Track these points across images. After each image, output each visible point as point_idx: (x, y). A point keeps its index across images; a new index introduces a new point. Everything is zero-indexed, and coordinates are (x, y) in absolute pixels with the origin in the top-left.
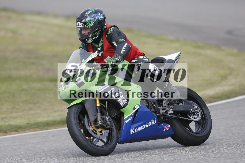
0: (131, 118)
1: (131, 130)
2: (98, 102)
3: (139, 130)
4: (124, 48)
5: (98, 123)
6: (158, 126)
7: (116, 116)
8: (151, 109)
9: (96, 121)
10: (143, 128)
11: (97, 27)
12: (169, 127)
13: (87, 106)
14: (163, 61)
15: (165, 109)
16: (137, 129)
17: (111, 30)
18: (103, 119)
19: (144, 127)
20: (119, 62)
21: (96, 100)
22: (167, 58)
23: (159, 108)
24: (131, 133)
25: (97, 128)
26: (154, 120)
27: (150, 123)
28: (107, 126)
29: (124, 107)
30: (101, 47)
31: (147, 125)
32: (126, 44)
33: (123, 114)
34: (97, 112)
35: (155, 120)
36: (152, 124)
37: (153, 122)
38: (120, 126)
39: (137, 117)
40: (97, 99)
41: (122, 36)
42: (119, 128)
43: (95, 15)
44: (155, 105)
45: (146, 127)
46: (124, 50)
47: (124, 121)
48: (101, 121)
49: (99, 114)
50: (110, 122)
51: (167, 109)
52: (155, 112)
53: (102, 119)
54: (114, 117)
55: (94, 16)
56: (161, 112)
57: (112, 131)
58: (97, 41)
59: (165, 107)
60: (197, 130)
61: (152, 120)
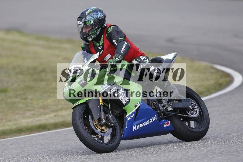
0: (133, 115)
1: (134, 127)
2: (101, 101)
3: (141, 127)
4: (124, 47)
5: (102, 122)
6: (159, 122)
7: (119, 114)
8: (151, 106)
9: (100, 120)
10: (145, 125)
11: (97, 25)
12: (169, 123)
13: (91, 105)
14: (161, 60)
15: (165, 106)
16: (139, 126)
17: (111, 29)
18: (107, 117)
19: (146, 123)
20: (120, 62)
21: (99, 100)
22: (164, 58)
23: (159, 105)
24: (134, 130)
25: (102, 126)
26: (154, 116)
27: (151, 119)
28: (110, 124)
29: (126, 104)
30: (101, 45)
31: (148, 122)
32: (126, 43)
33: (125, 112)
34: (101, 111)
35: (156, 117)
36: (153, 121)
37: (154, 119)
38: (123, 124)
39: (139, 114)
40: (100, 98)
41: (121, 35)
42: (122, 126)
43: (95, 13)
44: (155, 103)
45: (148, 124)
46: (124, 50)
47: (126, 118)
48: (104, 119)
49: (102, 113)
50: (113, 120)
51: (167, 106)
52: (156, 109)
53: (105, 117)
54: (116, 115)
55: (94, 15)
56: (161, 109)
57: (115, 129)
58: (97, 39)
59: (165, 104)
60: (195, 126)
61: (153, 117)
